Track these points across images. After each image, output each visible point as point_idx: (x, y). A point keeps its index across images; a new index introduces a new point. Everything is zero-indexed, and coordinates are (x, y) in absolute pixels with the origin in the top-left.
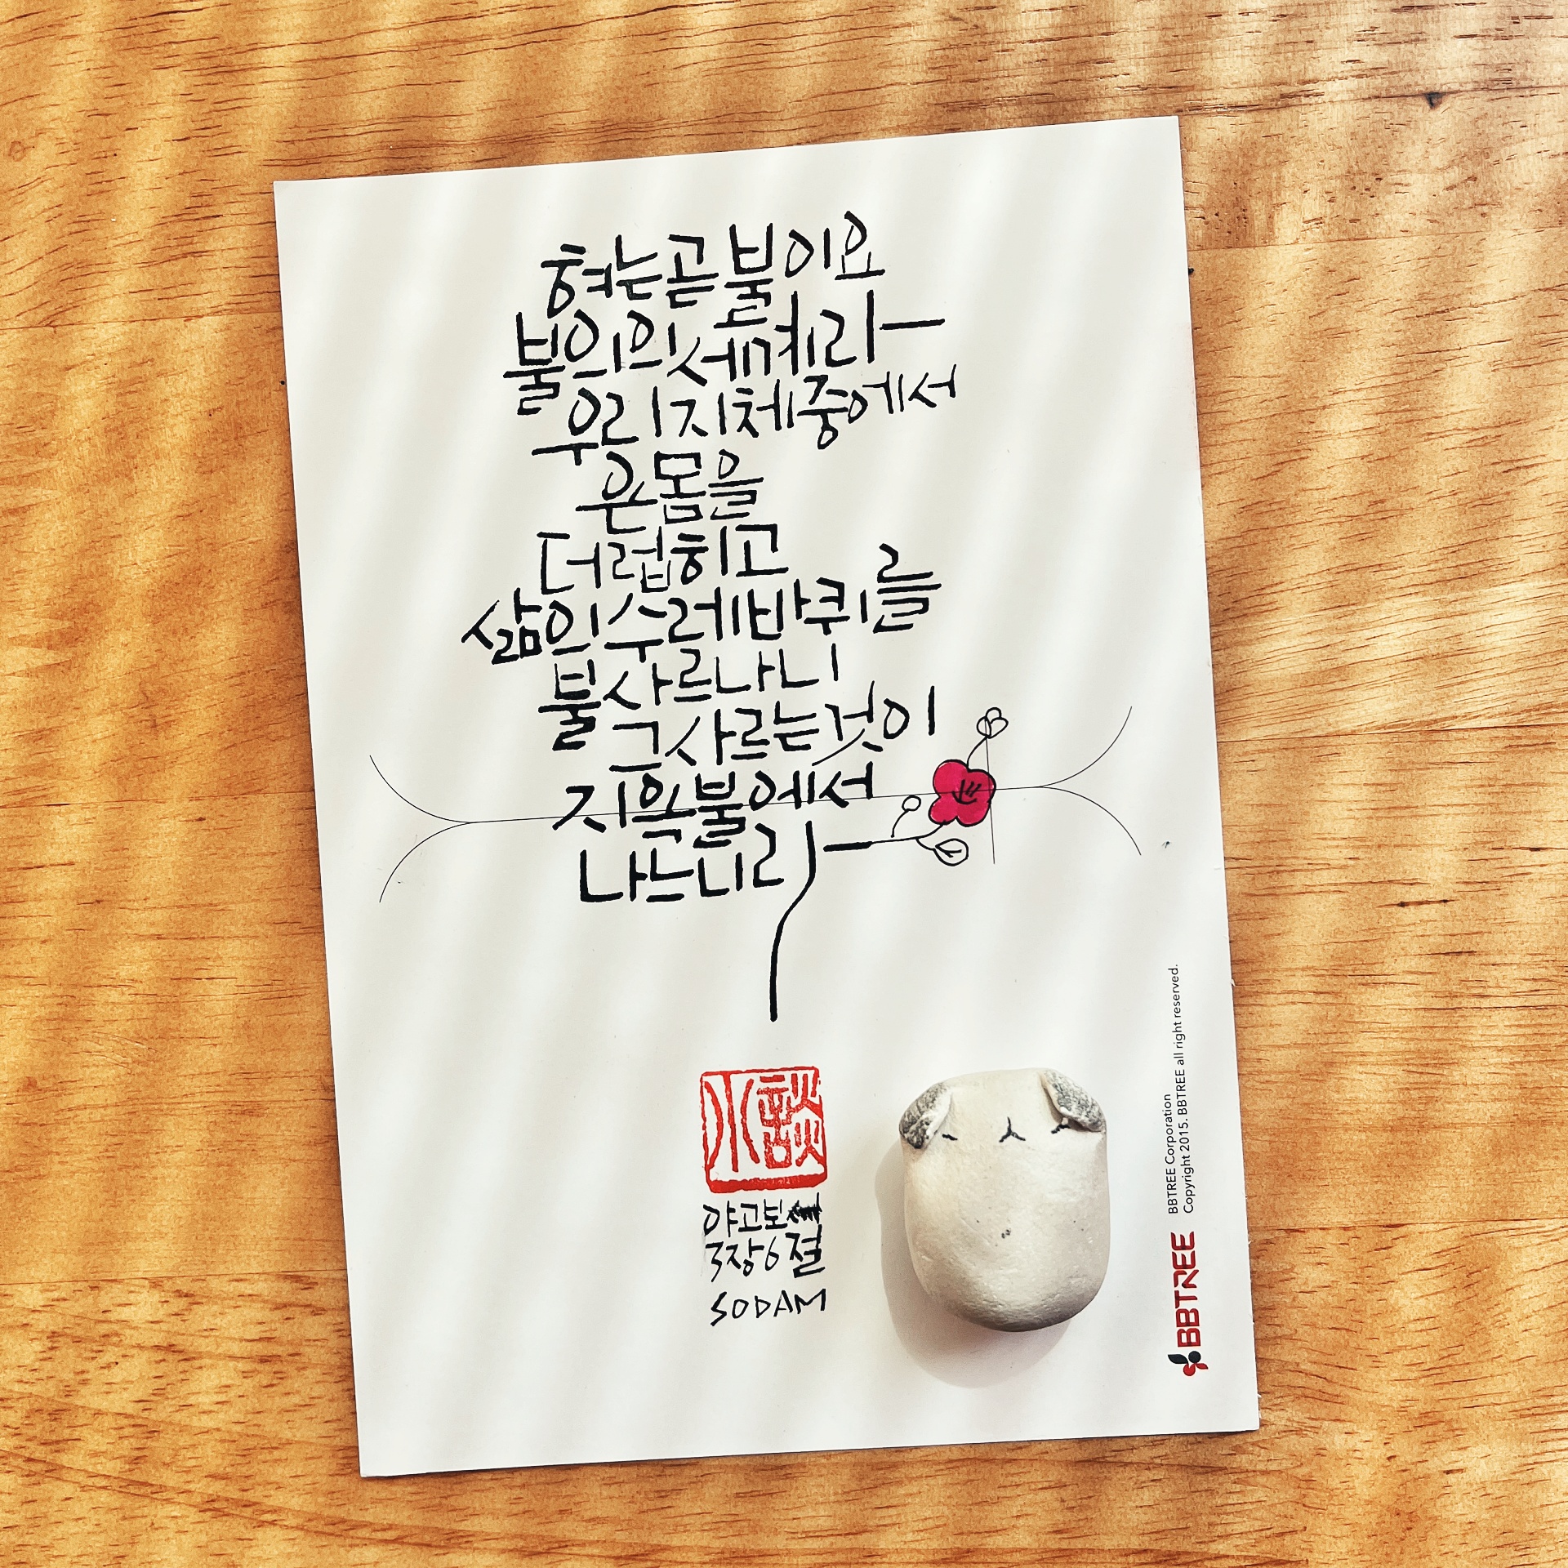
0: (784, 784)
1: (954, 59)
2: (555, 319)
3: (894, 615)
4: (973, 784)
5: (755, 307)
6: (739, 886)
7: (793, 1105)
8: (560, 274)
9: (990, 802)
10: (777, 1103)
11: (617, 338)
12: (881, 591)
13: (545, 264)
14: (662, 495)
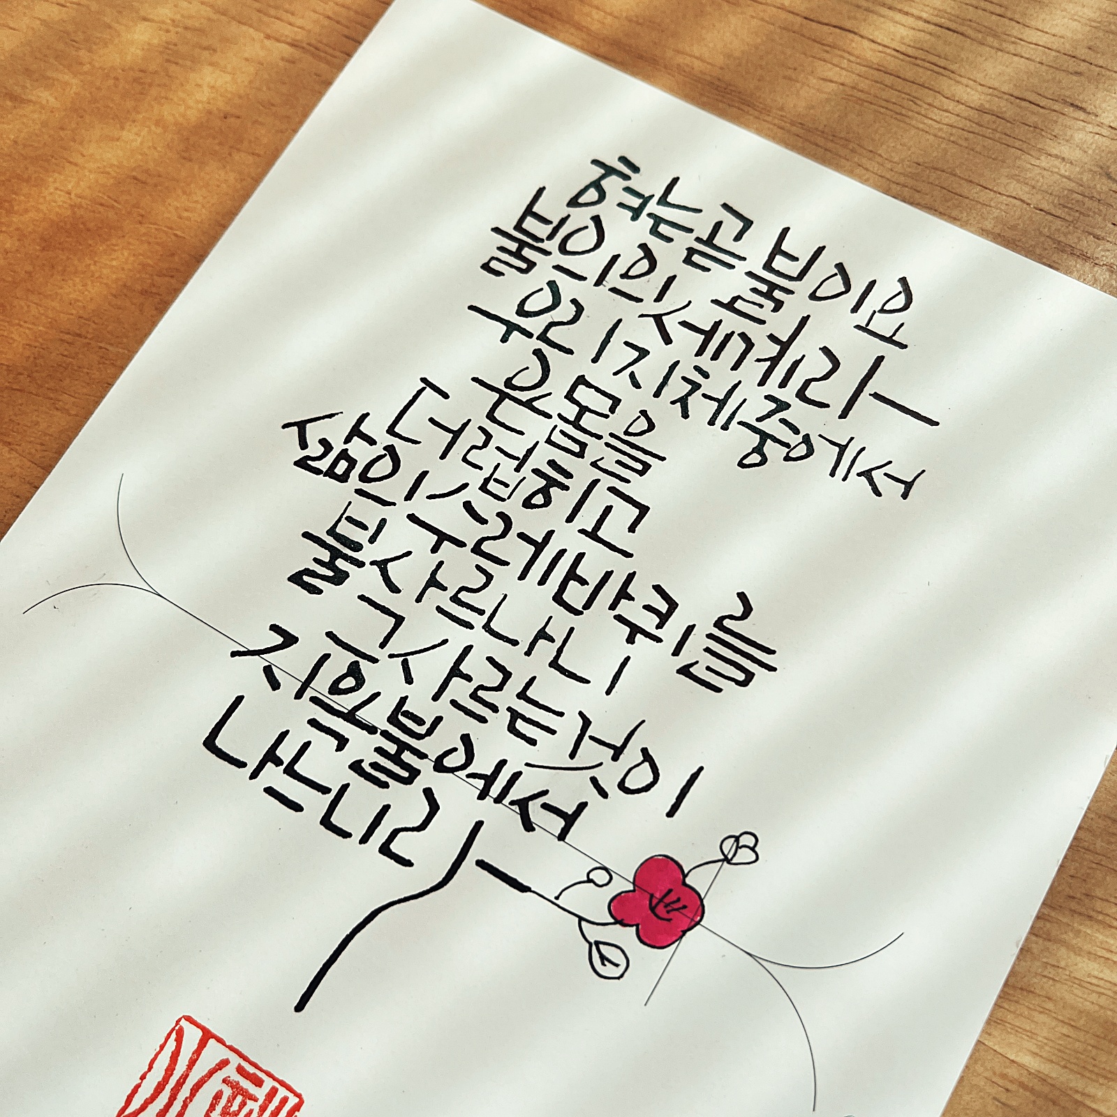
0: (483, 765)
1: (1089, 209)
2: (572, 210)
3: (708, 668)
4: (679, 900)
5: (761, 306)
6: (364, 840)
8: (603, 177)
9: (684, 933)
11: (615, 258)
12: (710, 636)
13: (595, 162)
14: (560, 416)
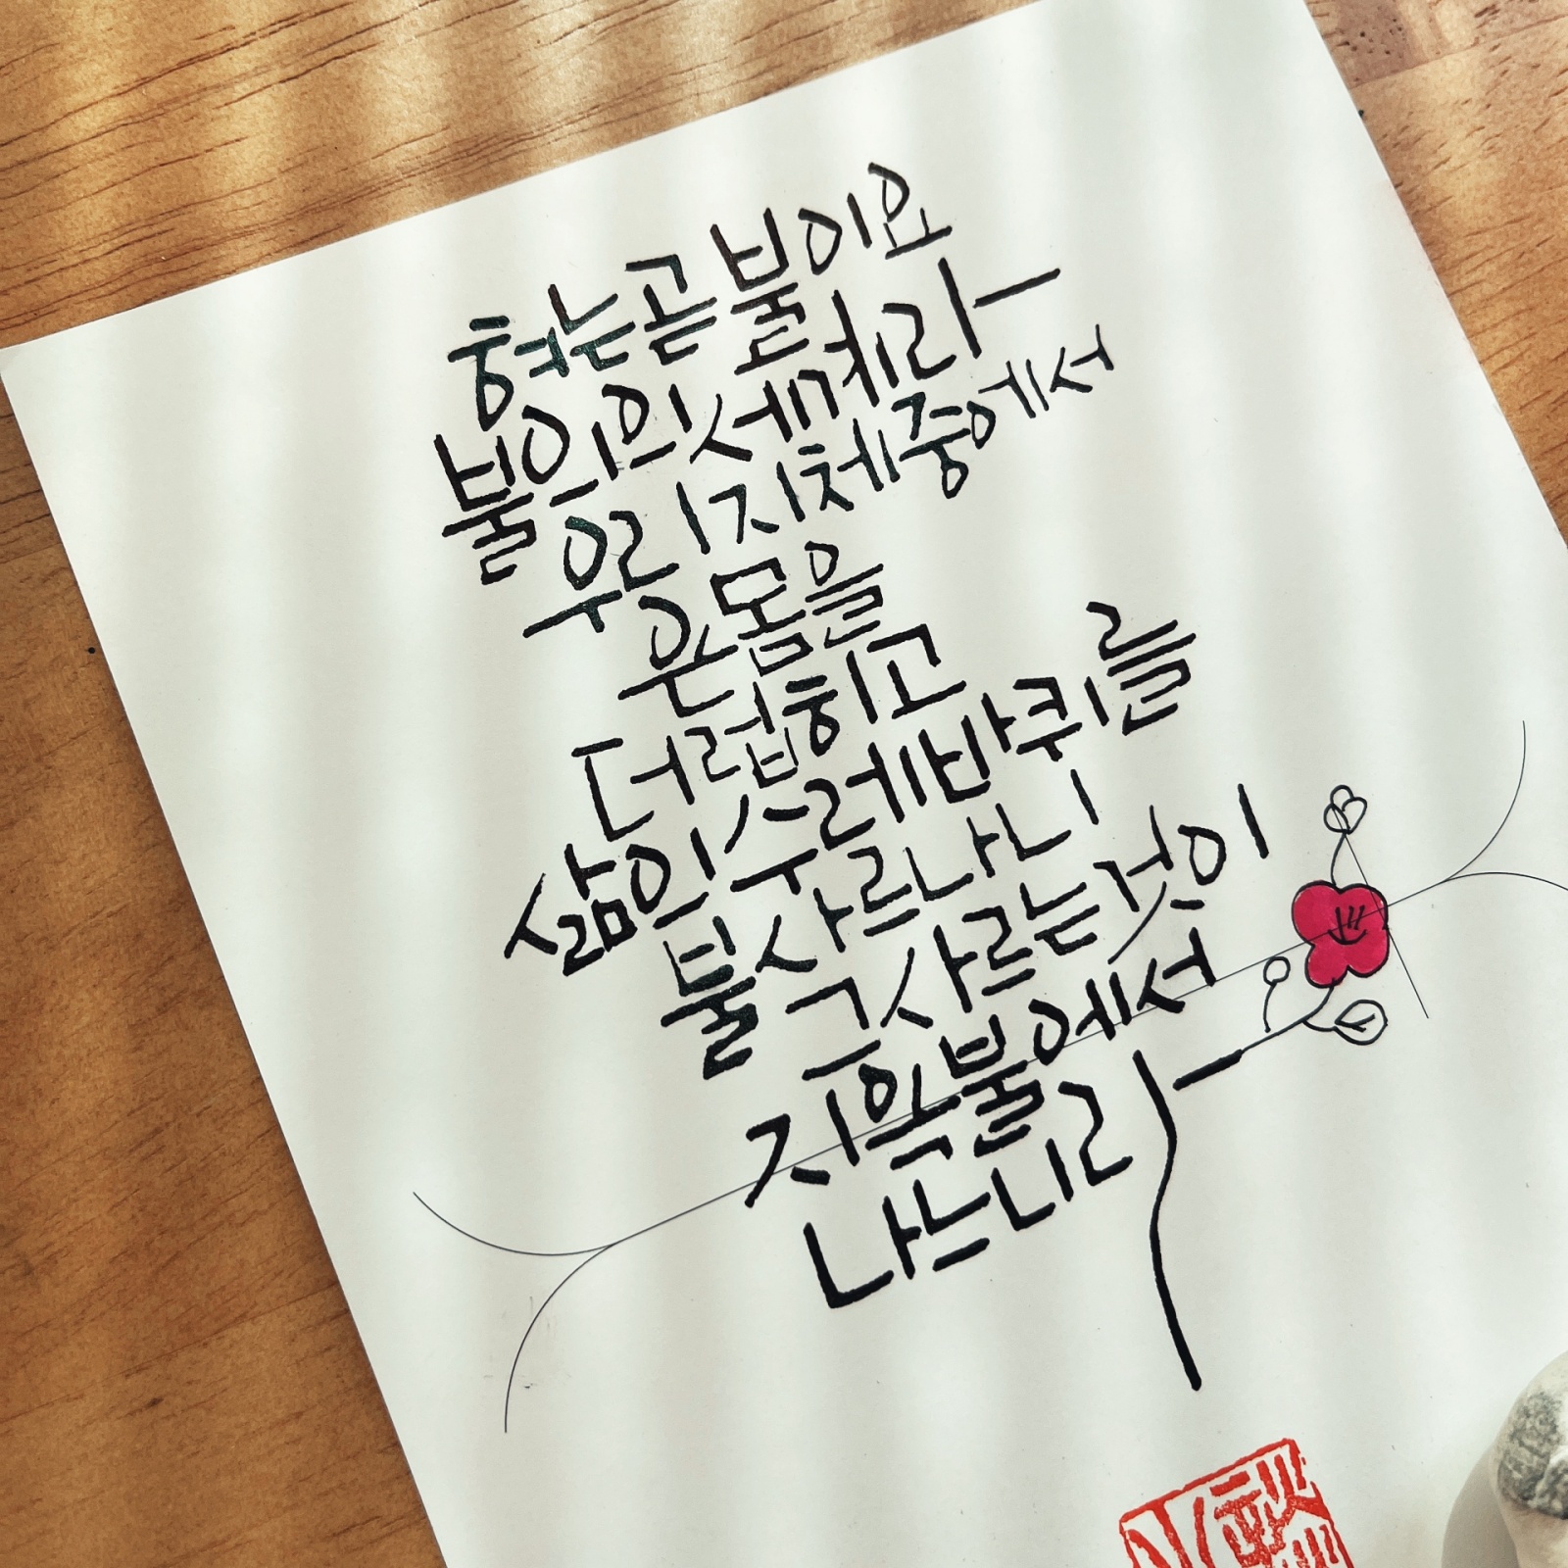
0: (1077, 1008)
2: (497, 429)
3: (1145, 700)
4: (1352, 909)
5: (785, 329)
6: (1068, 1193)
7: (1278, 1514)
8: (481, 364)
9: (1386, 927)
10: (1251, 1521)
11: (597, 431)
12: (1112, 672)
13: (454, 356)
14: (742, 637)
